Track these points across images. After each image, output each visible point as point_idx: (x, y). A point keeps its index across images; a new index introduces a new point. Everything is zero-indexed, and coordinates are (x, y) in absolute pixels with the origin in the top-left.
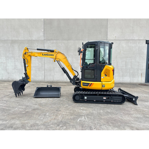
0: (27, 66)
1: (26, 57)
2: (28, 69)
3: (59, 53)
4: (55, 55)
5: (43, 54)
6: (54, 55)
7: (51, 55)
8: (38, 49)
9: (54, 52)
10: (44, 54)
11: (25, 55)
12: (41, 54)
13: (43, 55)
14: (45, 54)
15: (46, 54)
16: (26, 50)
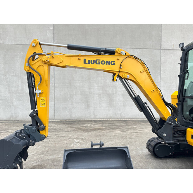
0: (40, 94)
1: (35, 67)
2: (43, 103)
3: (128, 56)
4: (118, 64)
5: (85, 60)
6: (114, 64)
7: (108, 63)
8: (70, 47)
9: (116, 54)
10: (89, 61)
11: (32, 63)
12: (79, 59)
13: (85, 62)
14: (90, 59)
15: (95, 59)
16: (34, 47)
